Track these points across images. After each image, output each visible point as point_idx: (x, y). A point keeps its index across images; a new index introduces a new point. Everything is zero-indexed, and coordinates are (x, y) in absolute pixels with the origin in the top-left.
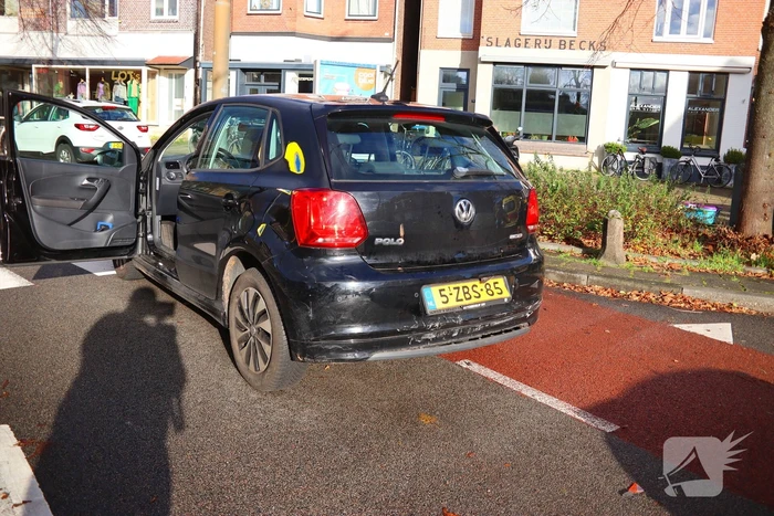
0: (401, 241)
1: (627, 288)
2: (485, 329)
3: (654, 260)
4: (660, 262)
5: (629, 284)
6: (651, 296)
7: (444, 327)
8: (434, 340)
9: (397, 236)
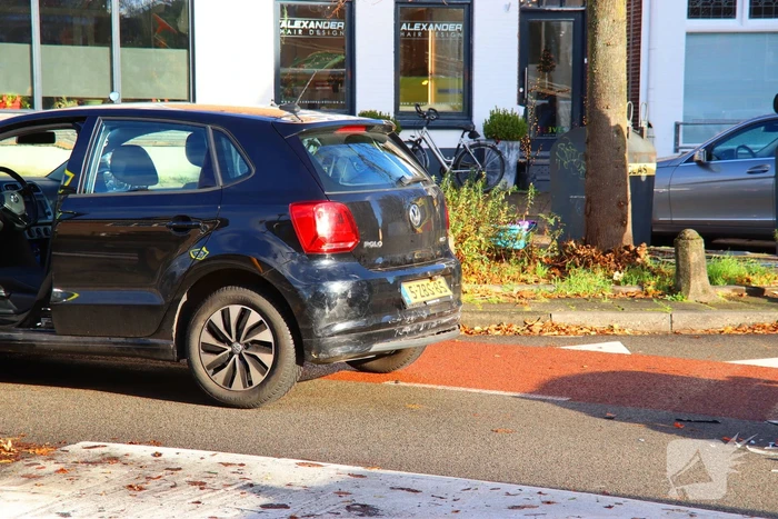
0: (380, 244)
1: (481, 323)
2: (438, 326)
3: (498, 289)
4: (506, 291)
5: (484, 317)
6: (515, 328)
7: (416, 321)
8: (411, 333)
9: (378, 240)
